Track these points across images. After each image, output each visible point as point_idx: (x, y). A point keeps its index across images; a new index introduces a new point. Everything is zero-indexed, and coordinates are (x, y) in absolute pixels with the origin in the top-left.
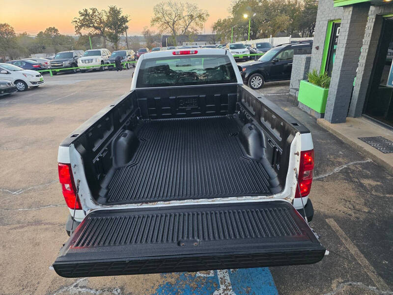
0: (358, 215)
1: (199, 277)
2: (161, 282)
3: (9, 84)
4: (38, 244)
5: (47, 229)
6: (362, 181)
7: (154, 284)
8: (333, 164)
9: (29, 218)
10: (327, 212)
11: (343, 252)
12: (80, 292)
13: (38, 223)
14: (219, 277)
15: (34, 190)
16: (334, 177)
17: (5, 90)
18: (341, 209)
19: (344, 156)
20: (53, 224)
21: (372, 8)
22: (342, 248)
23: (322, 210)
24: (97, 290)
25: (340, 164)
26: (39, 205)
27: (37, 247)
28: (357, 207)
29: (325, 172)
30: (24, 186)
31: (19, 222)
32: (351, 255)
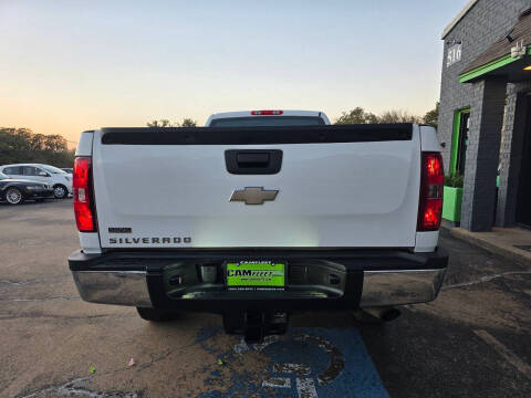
0: (526, 328)
1: (266, 387)
2: (204, 389)
3: (46, 186)
4: (29, 337)
5: (46, 321)
6: (527, 292)
7: (192, 391)
8: (480, 273)
9: (26, 309)
10: (474, 322)
11: (507, 370)
12: (73, 394)
13: (36, 314)
14: (299, 389)
15: (44, 282)
16: (482, 286)
17: (39, 193)
18: (497, 320)
19: (494, 266)
20: (56, 317)
21: (510, 86)
22: (504, 365)
23: (467, 320)
24: (100, 394)
25: (489, 273)
26: (44, 297)
27: (26, 340)
28: (523, 319)
29: (468, 280)
30: (31, 277)
31: (10, 313)
32: (521, 374)
